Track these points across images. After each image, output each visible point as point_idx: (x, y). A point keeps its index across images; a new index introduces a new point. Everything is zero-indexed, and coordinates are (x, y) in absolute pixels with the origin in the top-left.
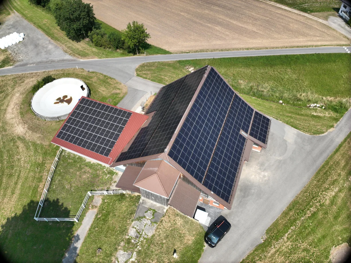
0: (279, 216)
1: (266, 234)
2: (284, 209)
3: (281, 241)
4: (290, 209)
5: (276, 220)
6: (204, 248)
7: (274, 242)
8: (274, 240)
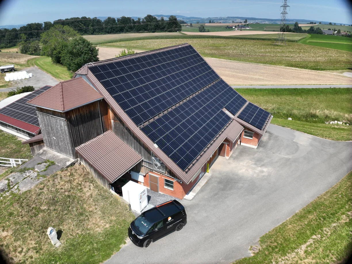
0: (288, 219)
1: (260, 242)
2: (297, 211)
3: (293, 256)
4: (308, 211)
5: (281, 223)
6: (123, 246)
7: (277, 256)
8: (276, 253)
